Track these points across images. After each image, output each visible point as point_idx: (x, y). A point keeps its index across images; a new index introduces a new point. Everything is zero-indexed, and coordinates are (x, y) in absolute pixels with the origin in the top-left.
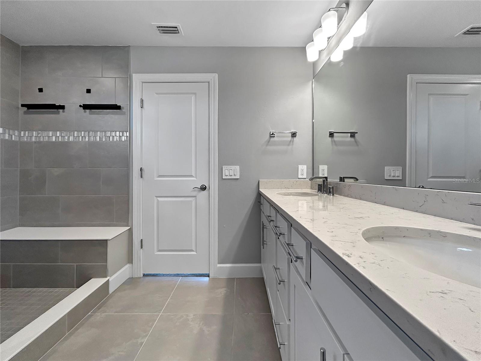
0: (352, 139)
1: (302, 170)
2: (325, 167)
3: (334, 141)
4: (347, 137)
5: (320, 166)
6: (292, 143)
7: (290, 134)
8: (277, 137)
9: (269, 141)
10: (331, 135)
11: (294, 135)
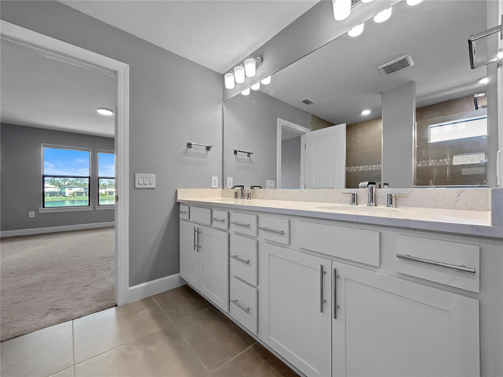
0: (248, 158)
1: (215, 181)
2: (231, 179)
3: (237, 158)
4: (245, 156)
5: (228, 178)
6: (206, 156)
7: (205, 148)
8: (194, 148)
9: (186, 152)
10: (235, 152)
11: (208, 148)
